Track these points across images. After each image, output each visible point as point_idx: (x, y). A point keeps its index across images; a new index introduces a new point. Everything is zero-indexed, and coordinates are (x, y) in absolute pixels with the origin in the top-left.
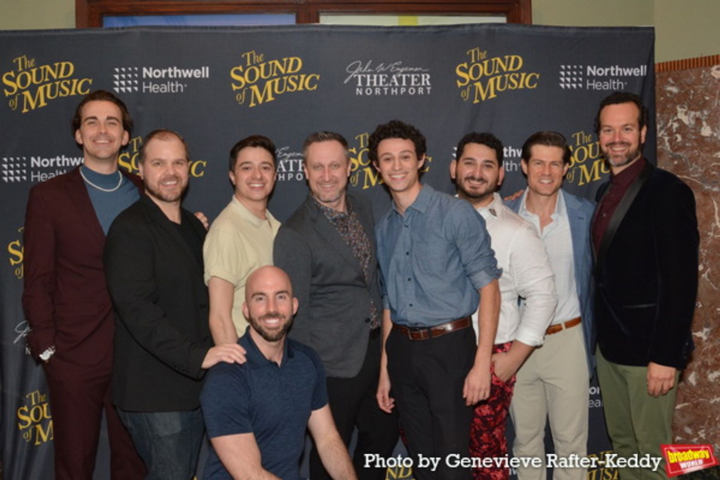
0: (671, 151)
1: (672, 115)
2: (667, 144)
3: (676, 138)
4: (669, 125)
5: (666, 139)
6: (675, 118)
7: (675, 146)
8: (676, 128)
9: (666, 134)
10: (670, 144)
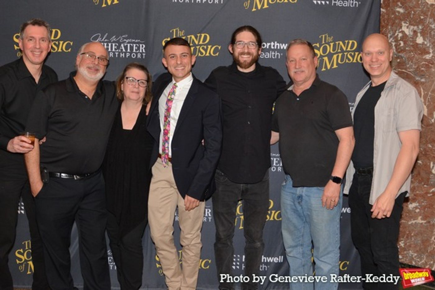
0: (396, 53)
1: (398, 28)
2: (394, 47)
3: (400, 44)
4: (396, 34)
5: (394, 44)
6: (400, 30)
7: (399, 49)
8: (401, 37)
9: (393, 41)
10: (396, 48)
